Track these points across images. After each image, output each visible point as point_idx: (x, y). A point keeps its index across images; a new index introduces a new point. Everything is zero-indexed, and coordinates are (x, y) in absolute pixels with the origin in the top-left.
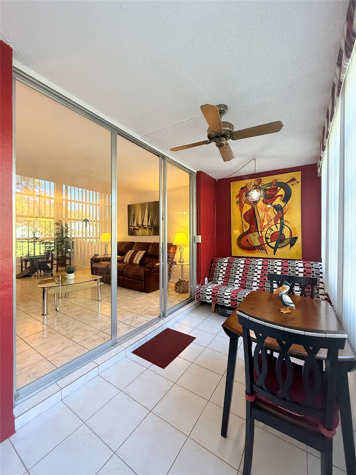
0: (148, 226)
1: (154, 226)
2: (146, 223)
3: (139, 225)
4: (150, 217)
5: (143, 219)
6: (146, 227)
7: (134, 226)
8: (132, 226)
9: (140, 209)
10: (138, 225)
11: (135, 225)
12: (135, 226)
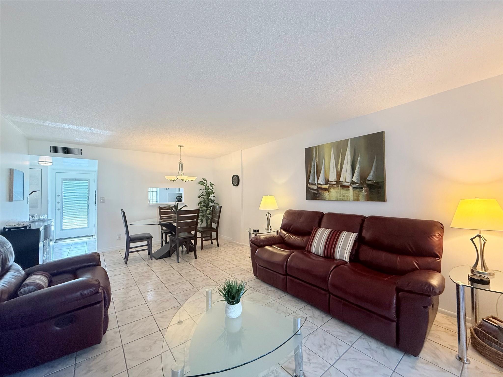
0: (353, 182)
1: (368, 182)
2: (346, 177)
3: (330, 181)
4: (358, 166)
5: (339, 170)
6: (348, 184)
7: (318, 184)
8: (315, 185)
9: (332, 152)
10: (327, 182)
11: (321, 180)
12: (321, 183)
